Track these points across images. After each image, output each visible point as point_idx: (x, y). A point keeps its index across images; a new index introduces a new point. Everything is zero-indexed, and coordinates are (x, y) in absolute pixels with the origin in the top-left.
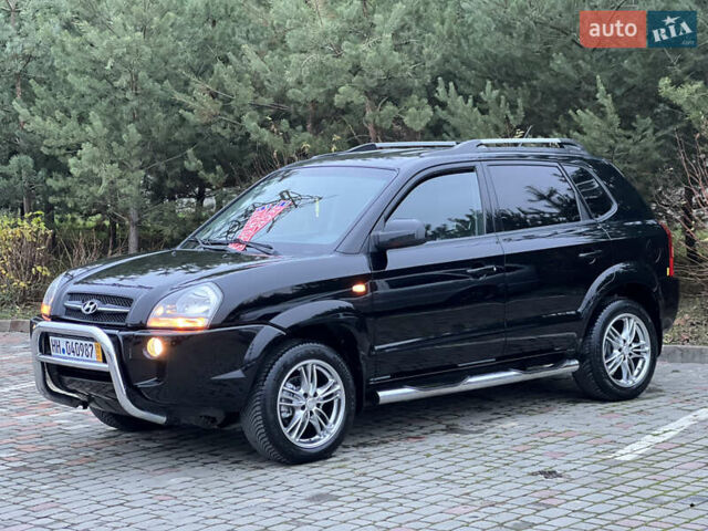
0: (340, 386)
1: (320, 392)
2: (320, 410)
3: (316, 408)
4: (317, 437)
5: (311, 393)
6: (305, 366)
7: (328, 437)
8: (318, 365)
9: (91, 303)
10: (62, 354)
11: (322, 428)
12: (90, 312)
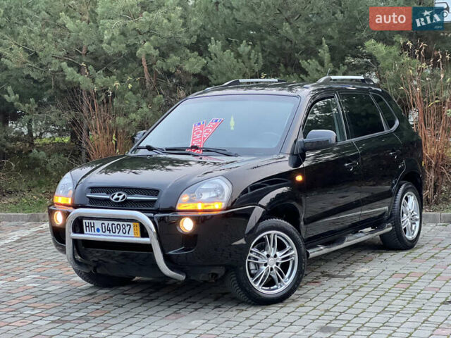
0: (294, 252)
1: (279, 254)
2: (279, 267)
3: (275, 265)
4: (275, 287)
5: (272, 255)
6: (269, 235)
7: (283, 288)
8: (278, 235)
9: (119, 195)
10: (96, 233)
11: (279, 281)
12: (120, 201)
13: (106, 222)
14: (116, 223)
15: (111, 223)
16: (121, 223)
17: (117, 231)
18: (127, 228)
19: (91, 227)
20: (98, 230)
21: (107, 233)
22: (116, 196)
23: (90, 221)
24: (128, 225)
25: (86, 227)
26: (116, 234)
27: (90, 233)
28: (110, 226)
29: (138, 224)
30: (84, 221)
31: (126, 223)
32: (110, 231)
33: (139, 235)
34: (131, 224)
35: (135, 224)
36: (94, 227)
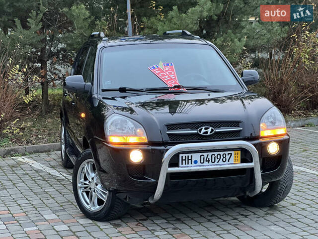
13: (205, 154)
14: (216, 153)
15: (210, 154)
16: (222, 153)
17: (217, 160)
18: (228, 157)
19: (188, 160)
20: (196, 162)
21: (206, 163)
22: (203, 131)
23: (187, 155)
24: (228, 154)
25: (182, 160)
26: (216, 163)
27: (187, 165)
28: (210, 157)
29: (239, 152)
30: (181, 155)
31: (227, 153)
32: (209, 161)
33: (239, 161)
34: (233, 153)
35: (237, 152)
36: (191, 160)
